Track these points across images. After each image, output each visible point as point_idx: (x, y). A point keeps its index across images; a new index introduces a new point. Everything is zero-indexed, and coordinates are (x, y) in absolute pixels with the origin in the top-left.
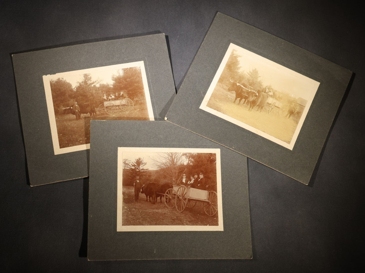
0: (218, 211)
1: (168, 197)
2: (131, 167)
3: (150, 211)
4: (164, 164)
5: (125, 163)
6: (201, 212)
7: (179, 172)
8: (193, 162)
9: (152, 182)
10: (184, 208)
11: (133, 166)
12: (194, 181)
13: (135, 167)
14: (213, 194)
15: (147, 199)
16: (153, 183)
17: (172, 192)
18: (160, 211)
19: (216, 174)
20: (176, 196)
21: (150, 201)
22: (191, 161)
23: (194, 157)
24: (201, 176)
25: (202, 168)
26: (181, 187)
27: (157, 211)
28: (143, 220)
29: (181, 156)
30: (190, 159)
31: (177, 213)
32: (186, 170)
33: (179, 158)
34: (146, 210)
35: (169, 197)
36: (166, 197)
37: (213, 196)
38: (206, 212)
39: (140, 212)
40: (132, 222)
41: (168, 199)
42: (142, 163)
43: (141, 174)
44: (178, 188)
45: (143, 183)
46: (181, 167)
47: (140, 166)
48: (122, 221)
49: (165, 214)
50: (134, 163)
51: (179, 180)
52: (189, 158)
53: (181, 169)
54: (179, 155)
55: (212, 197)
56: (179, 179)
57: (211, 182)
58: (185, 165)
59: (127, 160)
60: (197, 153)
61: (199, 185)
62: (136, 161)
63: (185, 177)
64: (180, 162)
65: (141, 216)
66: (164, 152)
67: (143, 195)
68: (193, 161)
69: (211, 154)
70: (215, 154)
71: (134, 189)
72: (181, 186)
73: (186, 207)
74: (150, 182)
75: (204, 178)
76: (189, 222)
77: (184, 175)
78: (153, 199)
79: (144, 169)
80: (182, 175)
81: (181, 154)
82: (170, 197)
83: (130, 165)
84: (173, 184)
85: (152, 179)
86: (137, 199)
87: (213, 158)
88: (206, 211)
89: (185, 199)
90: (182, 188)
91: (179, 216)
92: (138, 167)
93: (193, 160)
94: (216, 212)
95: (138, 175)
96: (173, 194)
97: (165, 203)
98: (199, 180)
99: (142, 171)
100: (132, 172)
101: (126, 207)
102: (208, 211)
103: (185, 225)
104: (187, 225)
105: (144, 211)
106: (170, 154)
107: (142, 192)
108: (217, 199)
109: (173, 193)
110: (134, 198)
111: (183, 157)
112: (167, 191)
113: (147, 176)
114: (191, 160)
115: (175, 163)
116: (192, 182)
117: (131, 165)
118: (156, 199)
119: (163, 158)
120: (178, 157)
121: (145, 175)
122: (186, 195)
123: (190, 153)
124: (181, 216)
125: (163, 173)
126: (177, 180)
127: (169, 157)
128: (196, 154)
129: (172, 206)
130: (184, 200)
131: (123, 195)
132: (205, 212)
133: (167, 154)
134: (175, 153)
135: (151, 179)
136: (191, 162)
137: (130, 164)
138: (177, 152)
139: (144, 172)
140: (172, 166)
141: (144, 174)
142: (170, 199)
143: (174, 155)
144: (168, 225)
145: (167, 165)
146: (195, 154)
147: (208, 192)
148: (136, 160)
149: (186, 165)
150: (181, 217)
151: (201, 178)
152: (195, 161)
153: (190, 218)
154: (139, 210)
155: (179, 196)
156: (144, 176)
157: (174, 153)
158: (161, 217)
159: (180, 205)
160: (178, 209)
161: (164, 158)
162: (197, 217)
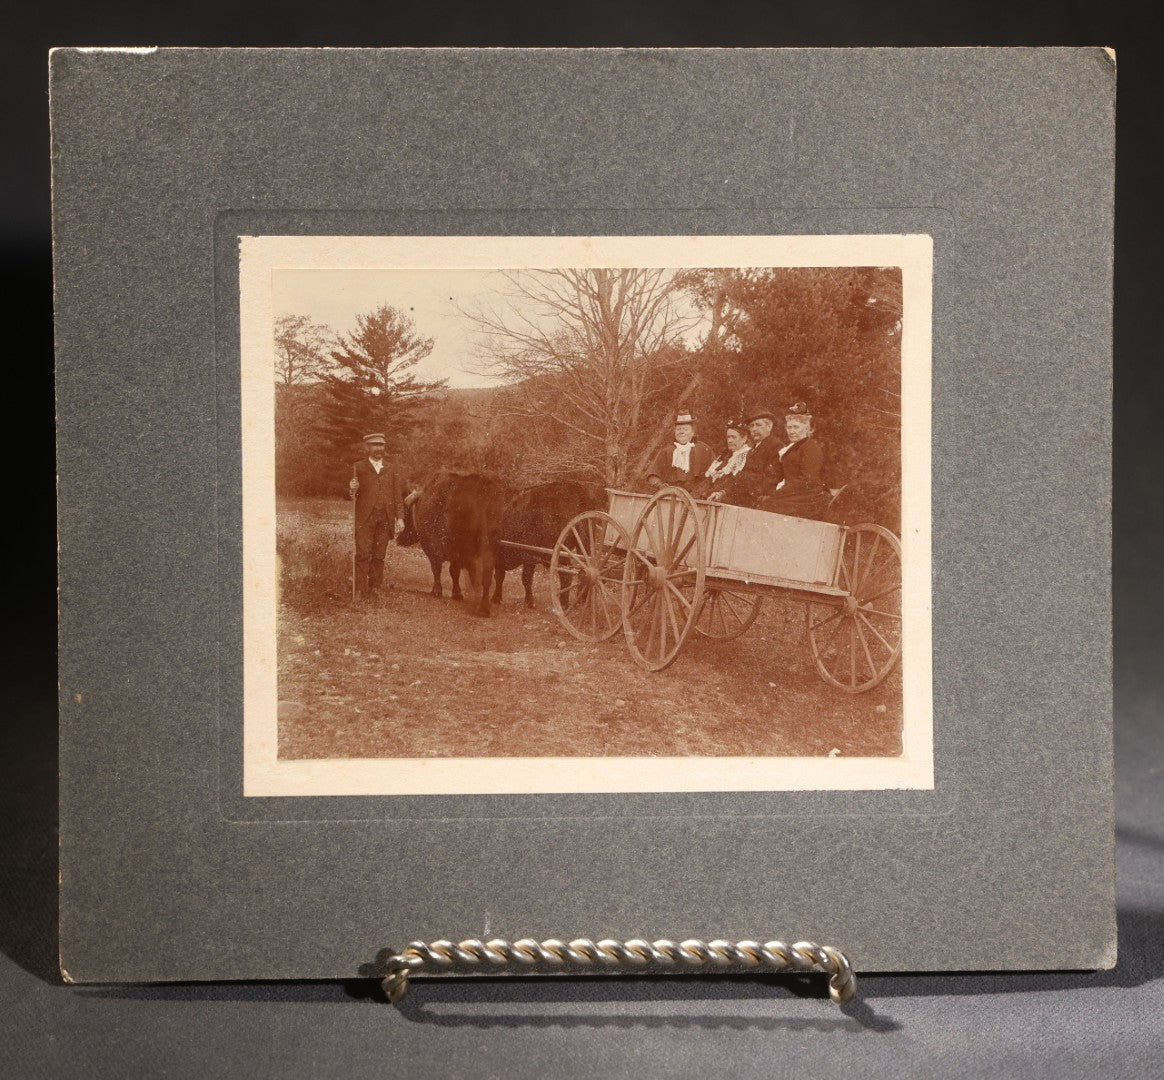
0: (899, 659)
1: (574, 571)
2: (333, 372)
3: (456, 664)
4: (548, 344)
5: (287, 342)
6: (793, 668)
7: (651, 401)
8: (745, 327)
9: (472, 470)
10: (679, 639)
11: (344, 362)
12: (751, 457)
13: (360, 373)
14: (875, 548)
15: (438, 585)
16: (474, 477)
17: (599, 535)
18: (521, 660)
19: (897, 407)
20: (628, 562)
21: (457, 596)
22: (730, 326)
23: (752, 296)
24: (797, 423)
25: (808, 374)
26: (661, 498)
27: (501, 659)
28: (411, 721)
29: (665, 294)
30: (727, 308)
31: (632, 675)
32: (693, 385)
33: (651, 305)
34: (432, 657)
35: (582, 570)
36: (561, 569)
37: (870, 561)
38: (819, 662)
39: (395, 666)
40: (339, 733)
41: (574, 583)
42: (404, 345)
43: (395, 418)
44: (644, 505)
45: (413, 479)
46: (667, 369)
47: (388, 361)
48: (279, 730)
49: (553, 679)
50: (348, 340)
51: (646, 457)
52: (718, 307)
53: (662, 381)
54: (650, 286)
55: (864, 566)
56: (650, 450)
57: (866, 464)
58: (689, 354)
59: (300, 323)
60: (775, 270)
61: (781, 485)
62: (361, 332)
63: (689, 431)
64: (657, 329)
65: (395, 692)
66: (549, 268)
67: (411, 557)
68: (743, 326)
69: (868, 273)
70: (895, 276)
71: (352, 517)
72: (661, 493)
73: (693, 635)
74: (454, 470)
75: (815, 436)
76: (712, 731)
77: (680, 419)
78: (479, 578)
79: (417, 381)
80: (666, 424)
81: (667, 278)
82: (592, 571)
83: (321, 360)
84: (609, 482)
85: (472, 450)
86: (371, 585)
87: (879, 303)
88: (824, 660)
89: (687, 582)
90: (666, 508)
91: (645, 696)
92: (375, 370)
93: (744, 317)
94: (891, 662)
95: (378, 425)
96: (606, 549)
97: (558, 611)
98: (782, 452)
99: (406, 395)
100: (337, 406)
101: (300, 640)
102: (834, 658)
103: (682, 754)
104: (697, 749)
105: (421, 659)
106: (592, 279)
107: (405, 540)
108: (898, 578)
109: (607, 542)
110: (352, 579)
111: (675, 295)
112: (571, 525)
113: (438, 432)
114: (729, 315)
115: (620, 342)
116: (736, 463)
117: (329, 358)
118: (494, 580)
119: (545, 308)
120: (645, 297)
121: (421, 424)
122: (693, 551)
123: (729, 270)
124: (661, 692)
125: (545, 408)
126: (633, 451)
127: (585, 299)
128: (766, 276)
129: (602, 627)
130: (679, 587)
131: (280, 562)
132: (814, 668)
133: (573, 279)
134: (625, 271)
135: (466, 447)
136: (731, 331)
137: (324, 352)
138: (640, 267)
139: (413, 403)
140: (601, 360)
141: (419, 414)
142: (586, 583)
143: (616, 287)
144: (571, 753)
145: (572, 356)
146: (761, 275)
147: (842, 530)
148: (365, 323)
149: (698, 354)
150: (656, 703)
151: (796, 439)
152: (758, 325)
153: (717, 708)
154: (389, 658)
155: (649, 558)
156: (417, 431)
157: (616, 275)
158: (529, 702)
159: (654, 622)
160: (642, 650)
161: (552, 304)
162: (760, 700)
